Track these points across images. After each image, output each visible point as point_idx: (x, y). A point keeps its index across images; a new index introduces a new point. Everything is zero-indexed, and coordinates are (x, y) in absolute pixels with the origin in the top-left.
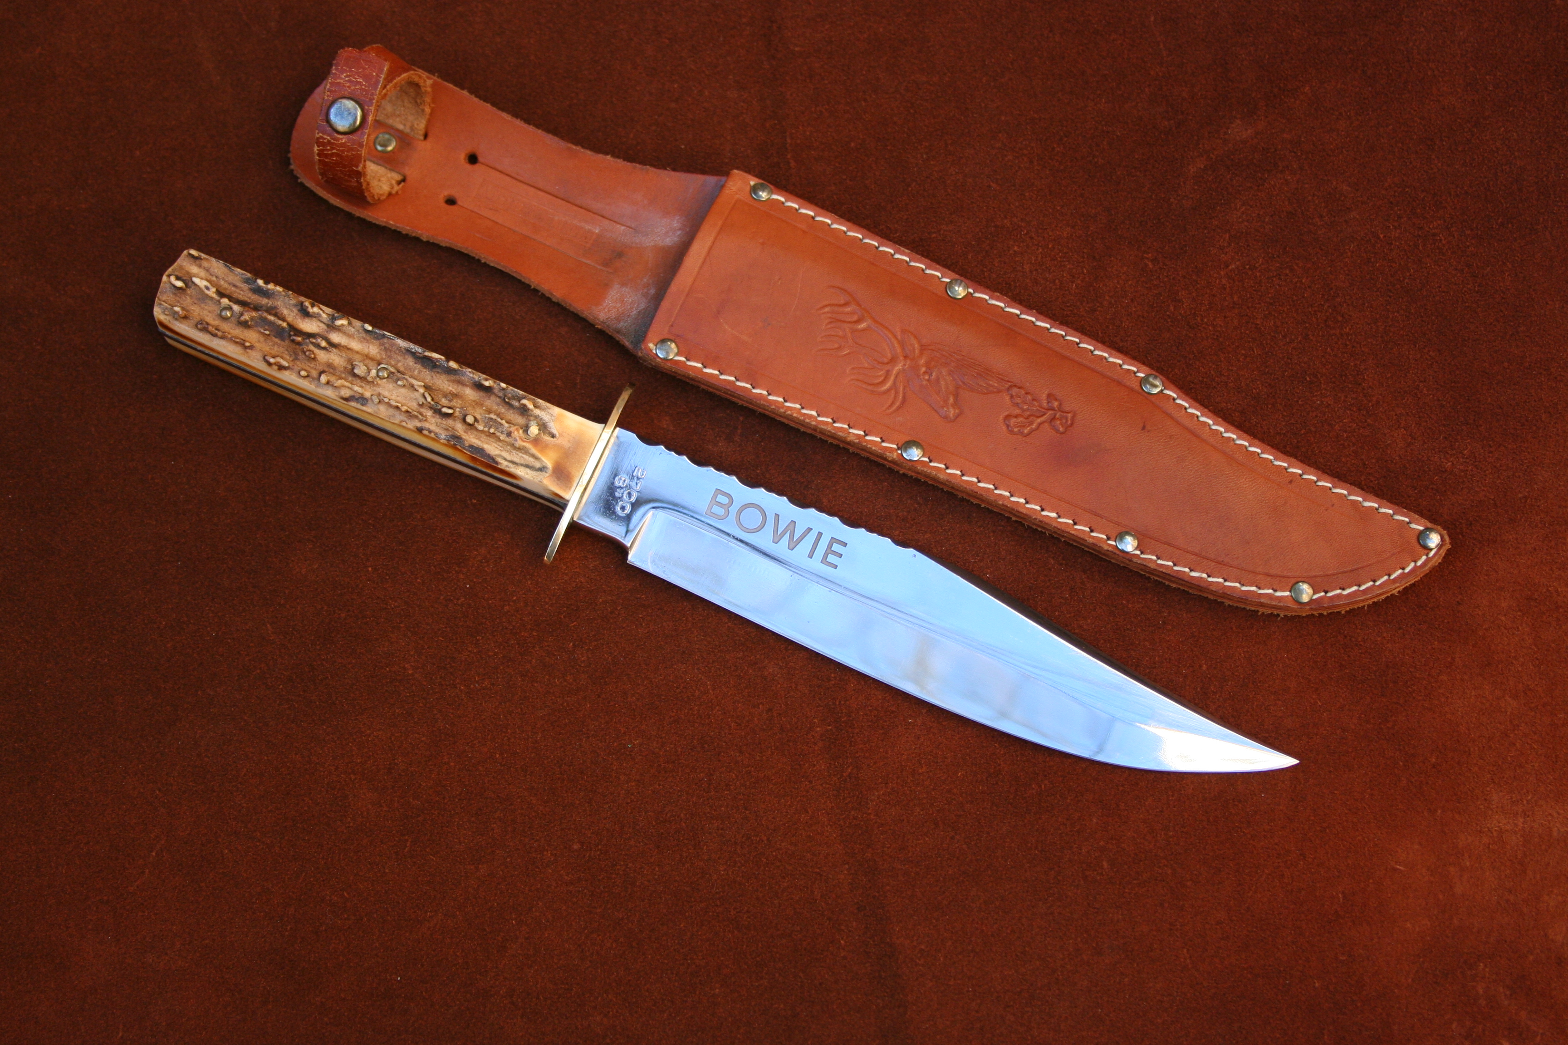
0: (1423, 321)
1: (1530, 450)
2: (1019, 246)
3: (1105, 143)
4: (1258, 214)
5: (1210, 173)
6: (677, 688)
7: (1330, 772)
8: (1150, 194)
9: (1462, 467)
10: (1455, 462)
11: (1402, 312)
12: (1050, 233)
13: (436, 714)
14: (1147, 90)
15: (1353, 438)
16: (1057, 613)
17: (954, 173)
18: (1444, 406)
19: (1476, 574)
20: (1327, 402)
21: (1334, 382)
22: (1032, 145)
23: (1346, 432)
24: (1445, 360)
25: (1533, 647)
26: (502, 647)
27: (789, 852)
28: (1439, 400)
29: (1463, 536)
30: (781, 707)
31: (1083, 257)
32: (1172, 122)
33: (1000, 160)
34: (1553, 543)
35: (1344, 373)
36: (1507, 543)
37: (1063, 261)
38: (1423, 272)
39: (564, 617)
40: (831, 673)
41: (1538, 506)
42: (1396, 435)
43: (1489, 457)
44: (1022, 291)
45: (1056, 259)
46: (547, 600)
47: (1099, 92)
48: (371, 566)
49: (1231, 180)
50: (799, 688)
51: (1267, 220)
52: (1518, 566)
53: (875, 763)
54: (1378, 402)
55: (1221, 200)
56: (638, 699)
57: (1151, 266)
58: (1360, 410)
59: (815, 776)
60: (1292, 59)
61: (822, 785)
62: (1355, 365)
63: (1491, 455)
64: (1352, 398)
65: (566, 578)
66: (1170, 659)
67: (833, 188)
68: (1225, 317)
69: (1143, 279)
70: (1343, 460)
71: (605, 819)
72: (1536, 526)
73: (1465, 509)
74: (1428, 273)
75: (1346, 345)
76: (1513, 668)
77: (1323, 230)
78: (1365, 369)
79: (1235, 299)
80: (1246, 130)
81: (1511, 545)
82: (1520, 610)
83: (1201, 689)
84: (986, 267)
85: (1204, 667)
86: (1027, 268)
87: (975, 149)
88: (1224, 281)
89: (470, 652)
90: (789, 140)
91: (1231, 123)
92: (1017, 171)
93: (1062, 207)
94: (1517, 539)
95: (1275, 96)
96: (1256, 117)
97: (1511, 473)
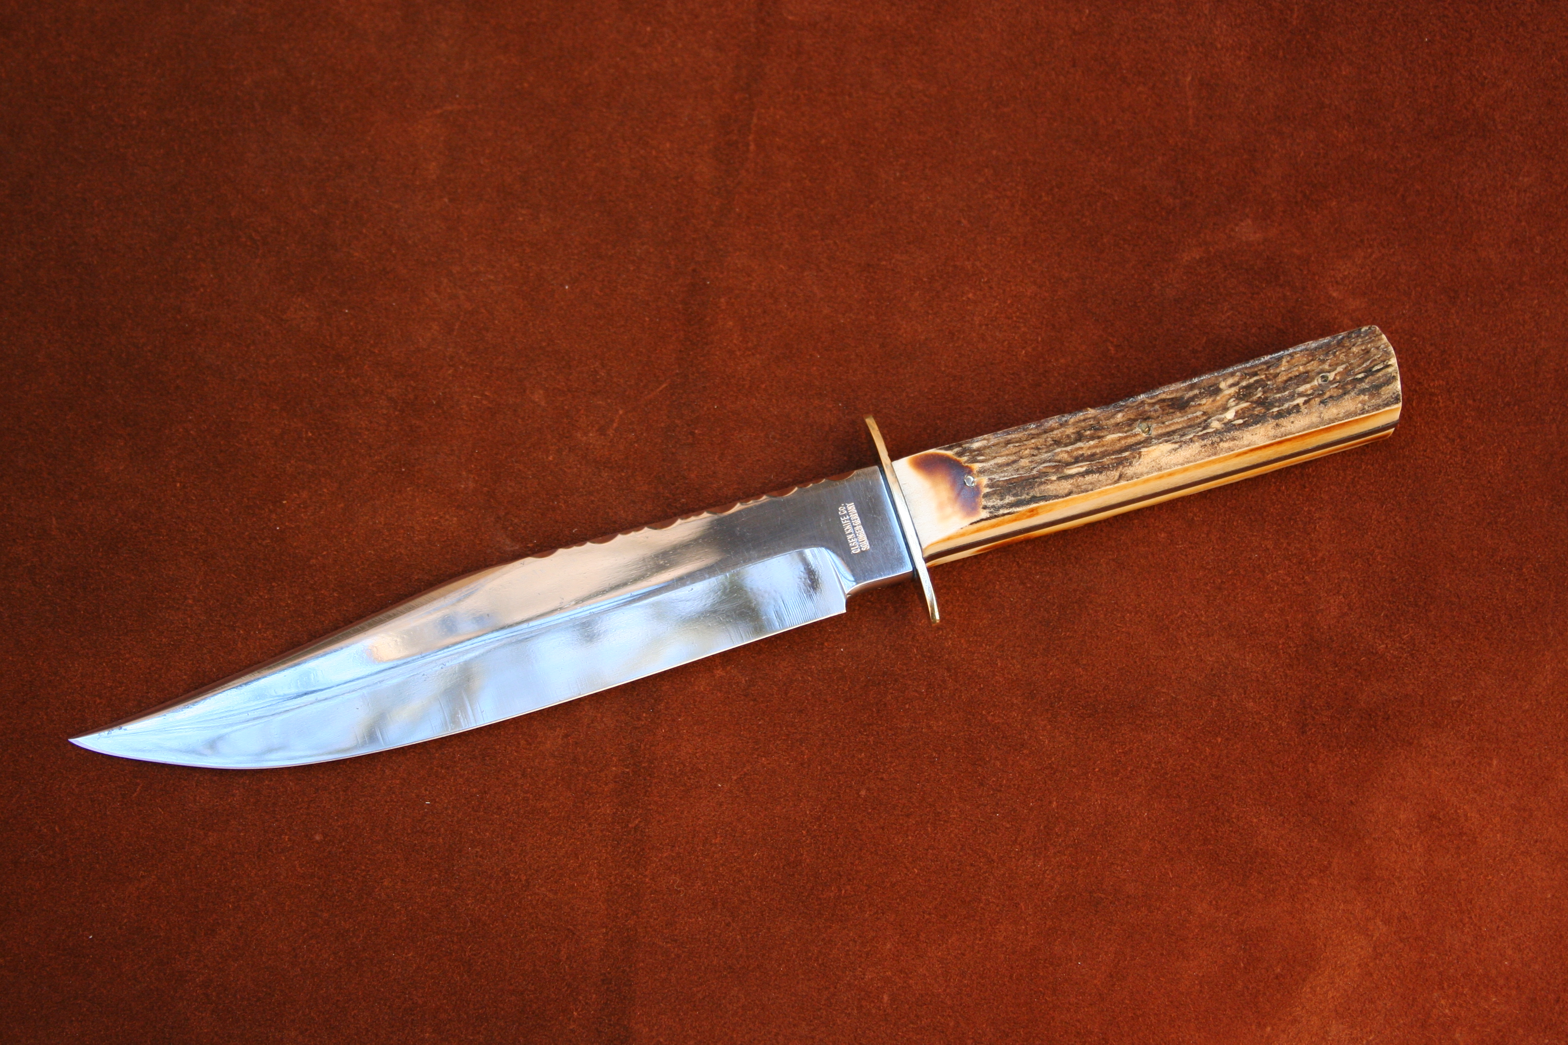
0: (1397, 481)
1: (1478, 651)
2: (975, 294)
3: (1099, 204)
4: (1245, 323)
5: (1204, 266)
7: (1162, 954)
8: (1133, 272)
9: (1396, 653)
10: (1389, 646)
11: (1377, 466)
12: (1013, 288)
13: (205, 654)
14: (1160, 158)
15: (1283, 594)
16: (907, 706)
17: (924, 200)
18: (1395, 580)
19: (1380, 775)
20: (1266, 546)
21: (1280, 525)
22: (1019, 188)
23: (1278, 584)
24: (1411, 530)
25: (1422, 871)
26: (296, 600)
27: (546, 899)
28: (1391, 572)
29: (1376, 730)
30: (580, 735)
31: (1042, 323)
32: (1178, 201)
33: (979, 196)
34: (1476, 760)
35: (1293, 517)
36: (1425, 748)
37: (1019, 322)
38: (1410, 430)
40: (644, 712)
41: (1471, 715)
42: (1332, 601)
43: (1430, 648)
44: (965, 345)
45: (1012, 318)
46: (359, 563)
47: (1106, 148)
48: (180, 482)
49: (1225, 280)
50: (604, 719)
51: (1253, 331)
52: (1430, 777)
53: (666, 821)
54: (1323, 559)
55: (1208, 298)
57: (1113, 352)
58: (1300, 563)
59: (596, 820)
60: (1328, 164)
61: (602, 831)
62: (1309, 512)
63: (1432, 646)
64: (1296, 548)
65: (386, 545)
66: (1019, 786)
67: (789, 185)
70: (1266, 615)
71: (358, 813)
72: (1463, 737)
73: (1386, 699)
74: (1416, 433)
75: (1305, 487)
76: (1393, 890)
78: (1320, 518)
80: (1255, 232)
81: (1429, 752)
82: (1418, 827)
83: (1045, 827)
84: (932, 310)
85: (1054, 804)
86: (977, 320)
87: (954, 179)
89: (261, 596)
90: (755, 120)
91: (1242, 221)
92: (994, 212)
93: (1034, 261)
94: (1436, 747)
95: (1296, 203)
96: (1269, 222)
97: (1450, 671)
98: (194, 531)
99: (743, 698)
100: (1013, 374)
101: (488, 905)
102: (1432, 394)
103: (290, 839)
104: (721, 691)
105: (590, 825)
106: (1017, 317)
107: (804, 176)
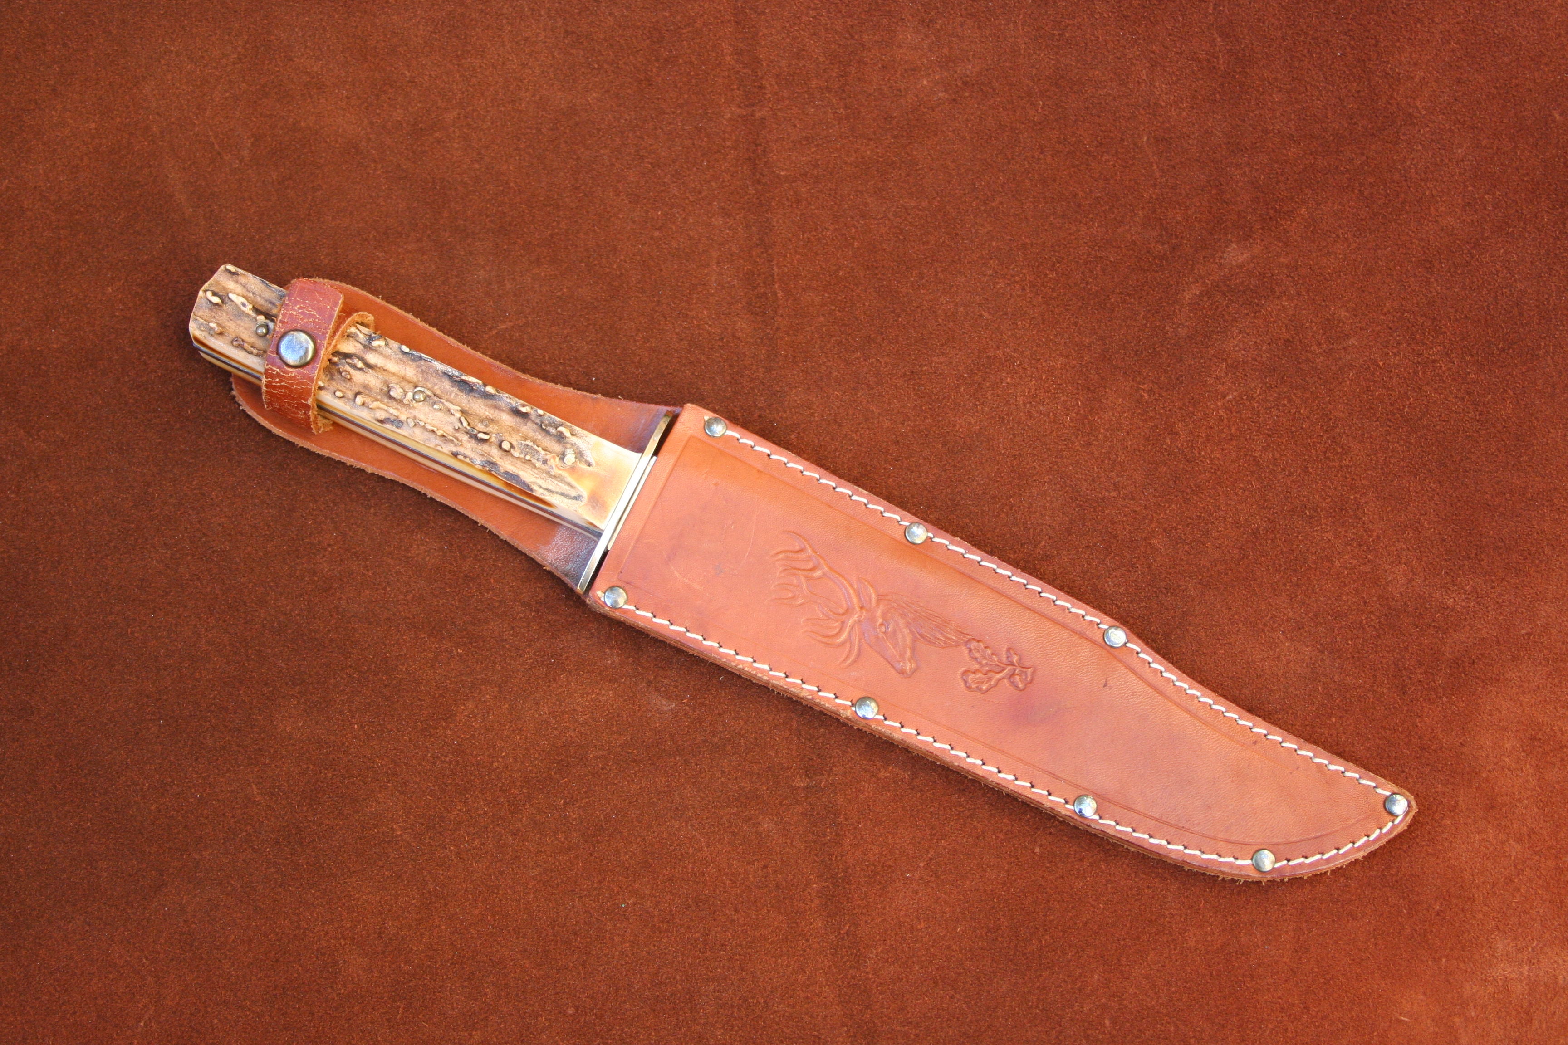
0: (1423, 452)
1: (1532, 585)
2: (1012, 378)
3: (1098, 269)
4: (1255, 342)
5: (1205, 299)
6: (671, 846)
7: (1333, 921)
8: (1145, 322)
9: (1464, 604)
10: (1456, 599)
11: (1402, 442)
12: (1044, 364)
13: (426, 876)
14: (1140, 213)
15: (1353, 576)
17: (944, 302)
18: (1445, 540)
19: (1479, 714)
20: (1327, 538)
21: (1334, 517)
22: (1024, 271)
23: (1346, 568)
24: (1447, 492)
25: (1538, 789)
26: (492, 805)
27: (787, 1015)
28: (1440, 534)
29: (1466, 675)
30: (776, 863)
31: (1078, 389)
32: (1166, 246)
33: (992, 287)
34: (1556, 680)
35: (1343, 507)
36: (1510, 681)
37: (1057, 393)
38: (1423, 401)
39: (555, 773)
41: (1542, 643)
42: (1396, 571)
44: (1016, 425)
45: (1050, 391)
46: (536, 756)
47: (1091, 216)
48: (357, 724)
49: (1228, 307)
50: (791, 844)
51: (1264, 348)
52: (1521, 705)
53: (873, 920)
54: (1378, 537)
55: (1217, 328)
56: (631, 858)
57: (1147, 398)
58: (1360, 545)
59: (812, 935)
60: (1288, 179)
61: (819, 943)
62: (1355, 498)
63: (1493, 591)
64: (1352, 533)
65: (556, 733)
67: (822, 319)
68: (1223, 450)
69: (1139, 411)
70: (1344, 598)
71: (600, 982)
72: (1540, 663)
73: (1467, 646)
74: (1429, 402)
75: (1346, 478)
77: (1322, 358)
78: (1366, 503)
79: (1233, 431)
80: (1242, 254)
82: (1524, 751)
84: (979, 401)
86: (1020, 400)
87: (966, 277)
88: (1221, 412)
89: (459, 810)
90: (776, 269)
91: (1227, 247)
92: (1009, 299)
93: (1056, 336)
94: (1520, 677)
95: (1271, 218)
96: (1251, 241)
97: (1513, 609)
98: (382, 765)
99: (909, 791)
100: (1065, 440)
101: (737, 1031)
102: (1434, 361)
103: (546, 1020)
104: (889, 791)
105: (807, 940)
106: (1055, 389)
107: (833, 308)
